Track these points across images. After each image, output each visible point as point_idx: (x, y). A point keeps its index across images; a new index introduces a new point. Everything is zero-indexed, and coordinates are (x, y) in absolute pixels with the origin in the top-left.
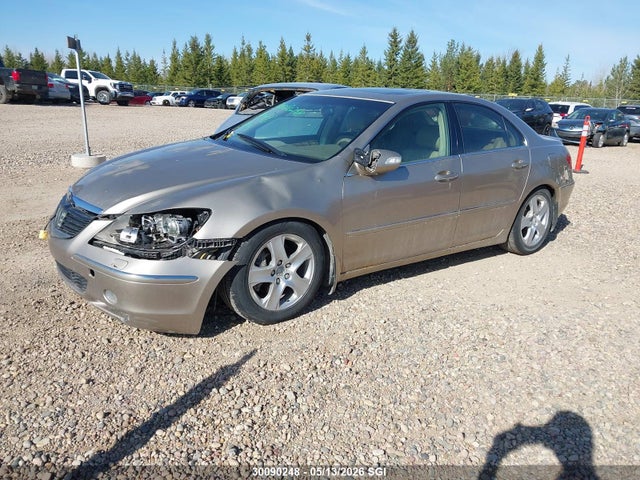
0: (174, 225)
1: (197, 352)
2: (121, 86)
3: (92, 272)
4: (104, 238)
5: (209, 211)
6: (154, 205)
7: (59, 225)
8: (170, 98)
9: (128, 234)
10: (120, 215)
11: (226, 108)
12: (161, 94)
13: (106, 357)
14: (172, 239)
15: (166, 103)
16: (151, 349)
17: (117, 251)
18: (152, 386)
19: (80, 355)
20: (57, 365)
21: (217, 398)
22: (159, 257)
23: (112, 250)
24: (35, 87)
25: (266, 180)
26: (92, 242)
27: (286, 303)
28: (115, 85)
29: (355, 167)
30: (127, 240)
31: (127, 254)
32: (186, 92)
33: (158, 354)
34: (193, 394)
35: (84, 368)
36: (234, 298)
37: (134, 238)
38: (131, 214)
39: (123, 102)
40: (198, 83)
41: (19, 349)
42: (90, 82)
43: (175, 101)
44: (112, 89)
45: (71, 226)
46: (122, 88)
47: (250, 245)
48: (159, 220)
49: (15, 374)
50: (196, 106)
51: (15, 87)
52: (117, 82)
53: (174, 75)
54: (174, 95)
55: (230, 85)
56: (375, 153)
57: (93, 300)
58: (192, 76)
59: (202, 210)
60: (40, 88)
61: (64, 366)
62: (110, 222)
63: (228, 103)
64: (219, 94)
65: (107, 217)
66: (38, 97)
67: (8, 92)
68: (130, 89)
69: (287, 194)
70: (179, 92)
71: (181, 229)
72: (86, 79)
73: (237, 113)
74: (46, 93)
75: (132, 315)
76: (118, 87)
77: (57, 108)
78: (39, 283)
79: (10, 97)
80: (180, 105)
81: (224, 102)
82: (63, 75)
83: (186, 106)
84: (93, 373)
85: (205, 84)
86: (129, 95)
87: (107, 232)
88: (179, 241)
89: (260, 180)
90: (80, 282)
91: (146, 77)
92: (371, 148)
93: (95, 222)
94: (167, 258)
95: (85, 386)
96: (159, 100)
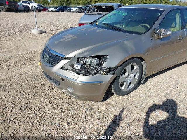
0: (94, 62)
1: (102, 108)
2: (39, 5)
3: (63, 80)
4: (66, 67)
5: (107, 56)
6: (85, 54)
7: (47, 61)
8: (53, 9)
9: (77, 66)
10: (72, 58)
11: (71, 12)
12: (51, 8)
13: (70, 112)
14: (93, 67)
15: (52, 11)
16: (85, 107)
17: (73, 72)
18: (92, 125)
19: (61, 111)
20: (54, 115)
21: (119, 131)
22: (89, 74)
23: (70, 71)
24: (14, 7)
25: (126, 42)
26: (61, 68)
27: (129, 88)
28: (37, 5)
29: (154, 35)
30: (77, 68)
31: (76, 73)
32: (58, 7)
33: (89, 110)
34: (109, 129)
35: (64, 117)
36: (113, 88)
37: (79, 67)
38: (76, 57)
39: (39, 11)
40: (61, 4)
41: (38, 109)
42: (30, 4)
43: (55, 10)
44: (36, 7)
45: (52, 61)
46: (39, 6)
47: (121, 68)
48: (87, 59)
49: (39, 120)
50: (61, 12)
51: (7, 6)
52: (38, 4)
53: (54, 1)
54: (55, 8)
55: (71, 4)
56: (162, 30)
57: (62, 89)
58: (59, 2)
59: (104, 56)
60: (15, 7)
61: (56, 116)
62: (69, 61)
63: (71, 10)
64: (68, 7)
65: (67, 58)
66: (15, 10)
67: (5, 8)
68: (42, 7)
69: (133, 48)
70: (56, 7)
71: (96, 63)
72: (28, 3)
73: (85, 14)
74: (17, 9)
75: (79, 96)
76: (38, 6)
77: (20, 13)
78: (35, 79)
79: (6, 10)
80: (57, 11)
81: (70, 10)
82: (21, 2)
83: (58, 11)
84: (68, 119)
85: (63, 4)
86: (42, 8)
87: (68, 64)
88: (95, 68)
89: (123, 42)
90: (56, 82)
91: (45, 2)
92: (160, 28)
93: (62, 60)
94: (92, 75)
95: (67, 126)
96: (50, 10)
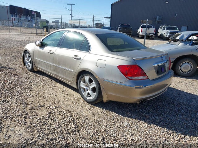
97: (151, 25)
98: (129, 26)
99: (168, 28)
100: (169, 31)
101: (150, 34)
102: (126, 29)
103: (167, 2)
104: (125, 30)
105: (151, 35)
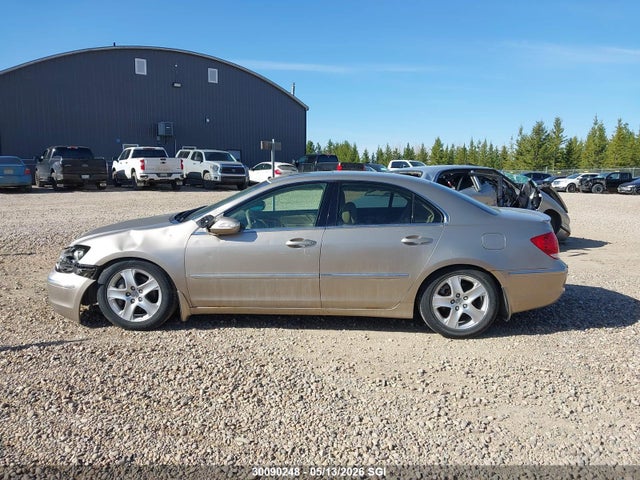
97: (162, 148)
98: (87, 151)
99: (210, 157)
100: (218, 164)
101: (170, 175)
102: (85, 162)
103: (179, 85)
104: (85, 165)
105: (173, 177)
